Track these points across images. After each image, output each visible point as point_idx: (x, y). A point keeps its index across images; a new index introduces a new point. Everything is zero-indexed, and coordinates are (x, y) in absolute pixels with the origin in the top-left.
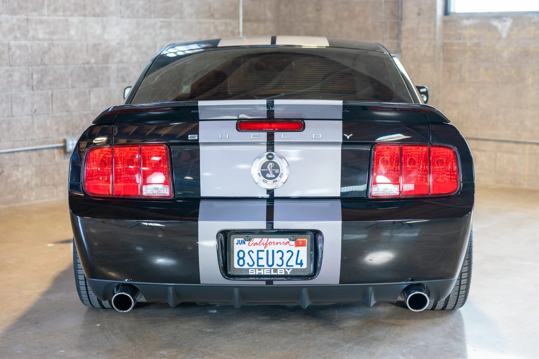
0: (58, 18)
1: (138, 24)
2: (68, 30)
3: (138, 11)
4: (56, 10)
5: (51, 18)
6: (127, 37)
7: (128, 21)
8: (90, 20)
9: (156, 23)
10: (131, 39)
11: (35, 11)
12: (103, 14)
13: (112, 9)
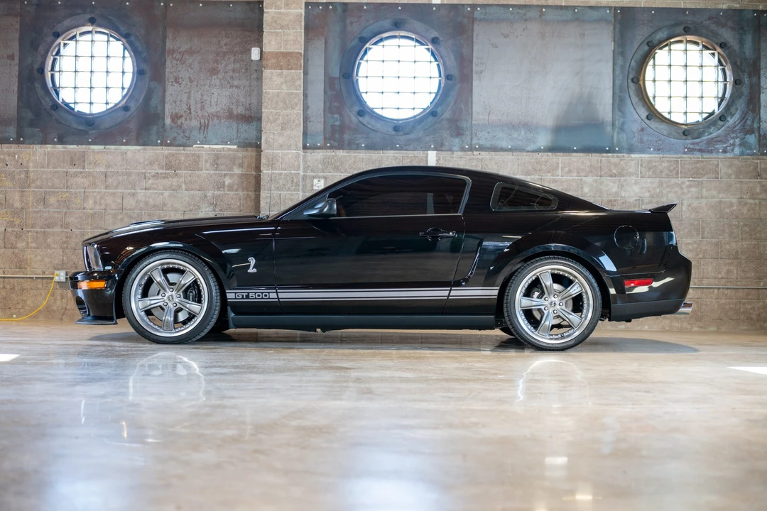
0: (571, 178)
1: (661, 184)
2: (582, 188)
3: (661, 172)
4: (570, 171)
5: (564, 178)
6: (647, 194)
7: (649, 180)
8: (607, 180)
9: (683, 183)
10: (652, 196)
11: (549, 172)
12: (620, 175)
13: (630, 170)
